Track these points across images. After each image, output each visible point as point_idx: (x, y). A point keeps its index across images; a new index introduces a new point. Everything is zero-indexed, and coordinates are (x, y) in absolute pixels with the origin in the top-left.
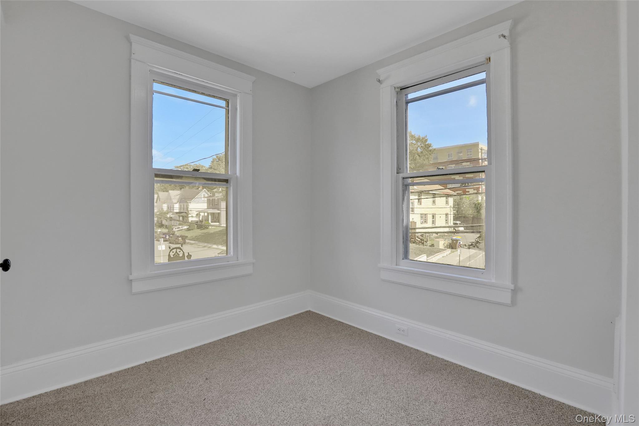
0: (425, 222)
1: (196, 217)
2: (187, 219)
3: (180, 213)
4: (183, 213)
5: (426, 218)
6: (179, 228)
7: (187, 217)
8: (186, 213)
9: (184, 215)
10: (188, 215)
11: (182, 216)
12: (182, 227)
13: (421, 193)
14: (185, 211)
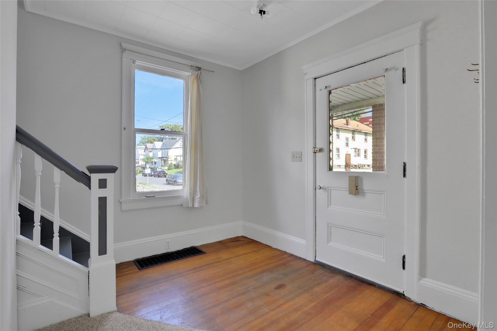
0: (358, 155)
1: (174, 161)
2: (167, 162)
3: (162, 158)
4: (165, 158)
5: (359, 152)
6: (162, 168)
7: (167, 160)
8: (166, 157)
9: (165, 159)
10: (168, 159)
11: (163, 160)
12: (163, 168)
13: (355, 132)
14: (166, 156)
